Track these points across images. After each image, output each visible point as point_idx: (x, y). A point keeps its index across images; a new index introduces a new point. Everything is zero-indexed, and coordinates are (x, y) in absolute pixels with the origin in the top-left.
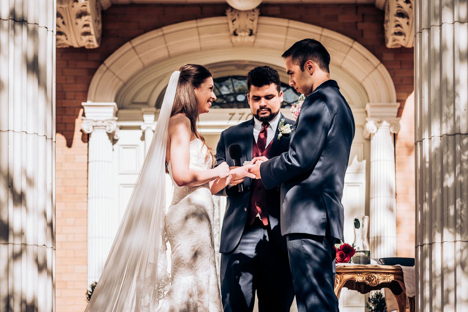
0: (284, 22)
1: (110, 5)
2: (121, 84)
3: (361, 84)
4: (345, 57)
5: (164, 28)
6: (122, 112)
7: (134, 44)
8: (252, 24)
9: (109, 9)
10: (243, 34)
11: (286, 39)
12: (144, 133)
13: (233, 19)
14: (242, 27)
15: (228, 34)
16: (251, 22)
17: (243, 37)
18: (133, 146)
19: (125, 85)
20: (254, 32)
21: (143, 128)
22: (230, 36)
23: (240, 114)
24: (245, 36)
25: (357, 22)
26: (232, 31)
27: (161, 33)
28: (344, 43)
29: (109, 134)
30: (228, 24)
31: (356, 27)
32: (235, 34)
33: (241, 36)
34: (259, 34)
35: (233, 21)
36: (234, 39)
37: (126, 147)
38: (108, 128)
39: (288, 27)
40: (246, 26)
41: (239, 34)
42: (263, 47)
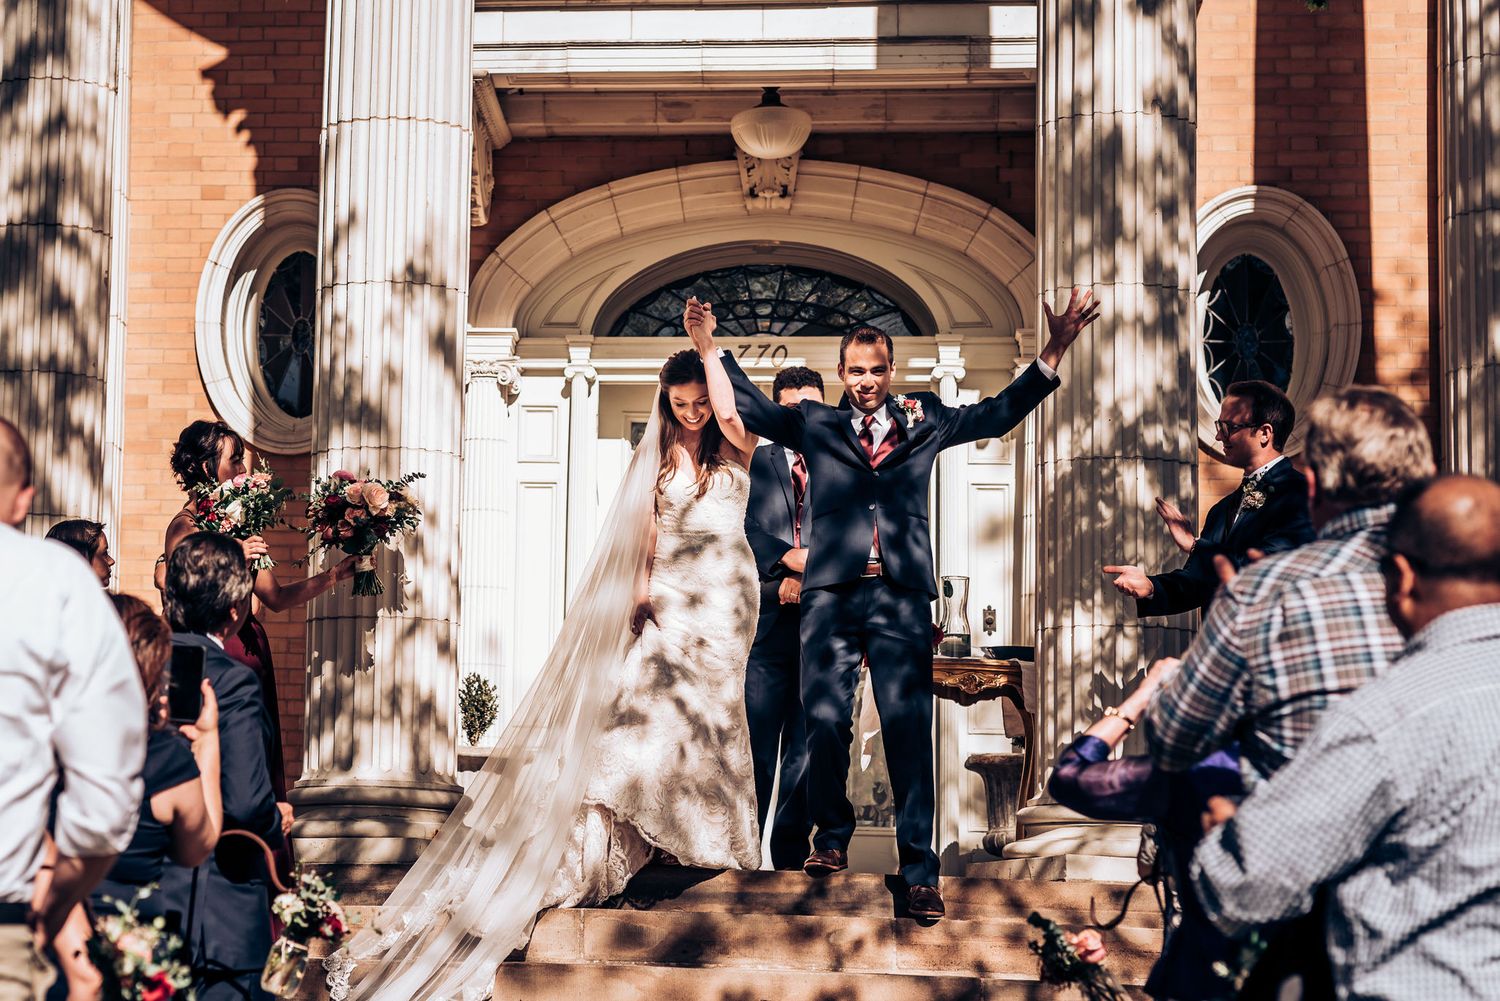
0: (851, 171)
1: (509, 140)
2: (527, 288)
3: (1007, 289)
4: (973, 237)
5: (612, 184)
6: (526, 341)
7: (554, 216)
8: (787, 175)
9: (508, 146)
10: (767, 195)
11: (854, 202)
12: (569, 383)
13: (749, 165)
14: (767, 181)
15: (739, 193)
16: (785, 172)
17: (770, 201)
18: (549, 408)
19: (533, 290)
20: (791, 189)
21: (569, 373)
22: (744, 196)
23: (760, 347)
24: (771, 199)
25: (998, 168)
26: (746, 188)
27: (607, 193)
28: (970, 210)
29: (502, 388)
30: (739, 174)
31: (998, 177)
32: (753, 194)
33: (765, 198)
34: (799, 192)
35: (749, 170)
36: (751, 204)
37: (532, 409)
38: (500, 376)
39: (858, 180)
40: (775, 181)
41: (761, 194)
42: (808, 216)
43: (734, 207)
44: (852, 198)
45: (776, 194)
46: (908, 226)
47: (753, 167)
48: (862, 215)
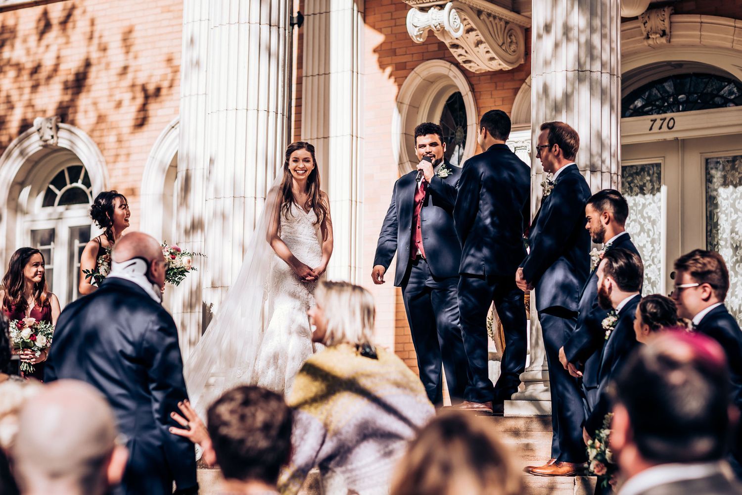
0: (696, 18)
8: (664, 24)
10: (653, 36)
11: (701, 35)
13: (645, 21)
14: (654, 29)
15: (641, 38)
16: (663, 22)
20: (667, 31)
22: (643, 40)
24: (656, 38)
26: (645, 34)
30: (639, 27)
32: (648, 38)
33: (653, 38)
34: (672, 34)
35: (644, 24)
36: (647, 43)
39: (701, 22)
40: (658, 27)
42: (680, 46)
43: (641, 45)
44: (699, 33)
45: (658, 35)
46: (729, 45)
47: (646, 22)
48: (705, 41)
